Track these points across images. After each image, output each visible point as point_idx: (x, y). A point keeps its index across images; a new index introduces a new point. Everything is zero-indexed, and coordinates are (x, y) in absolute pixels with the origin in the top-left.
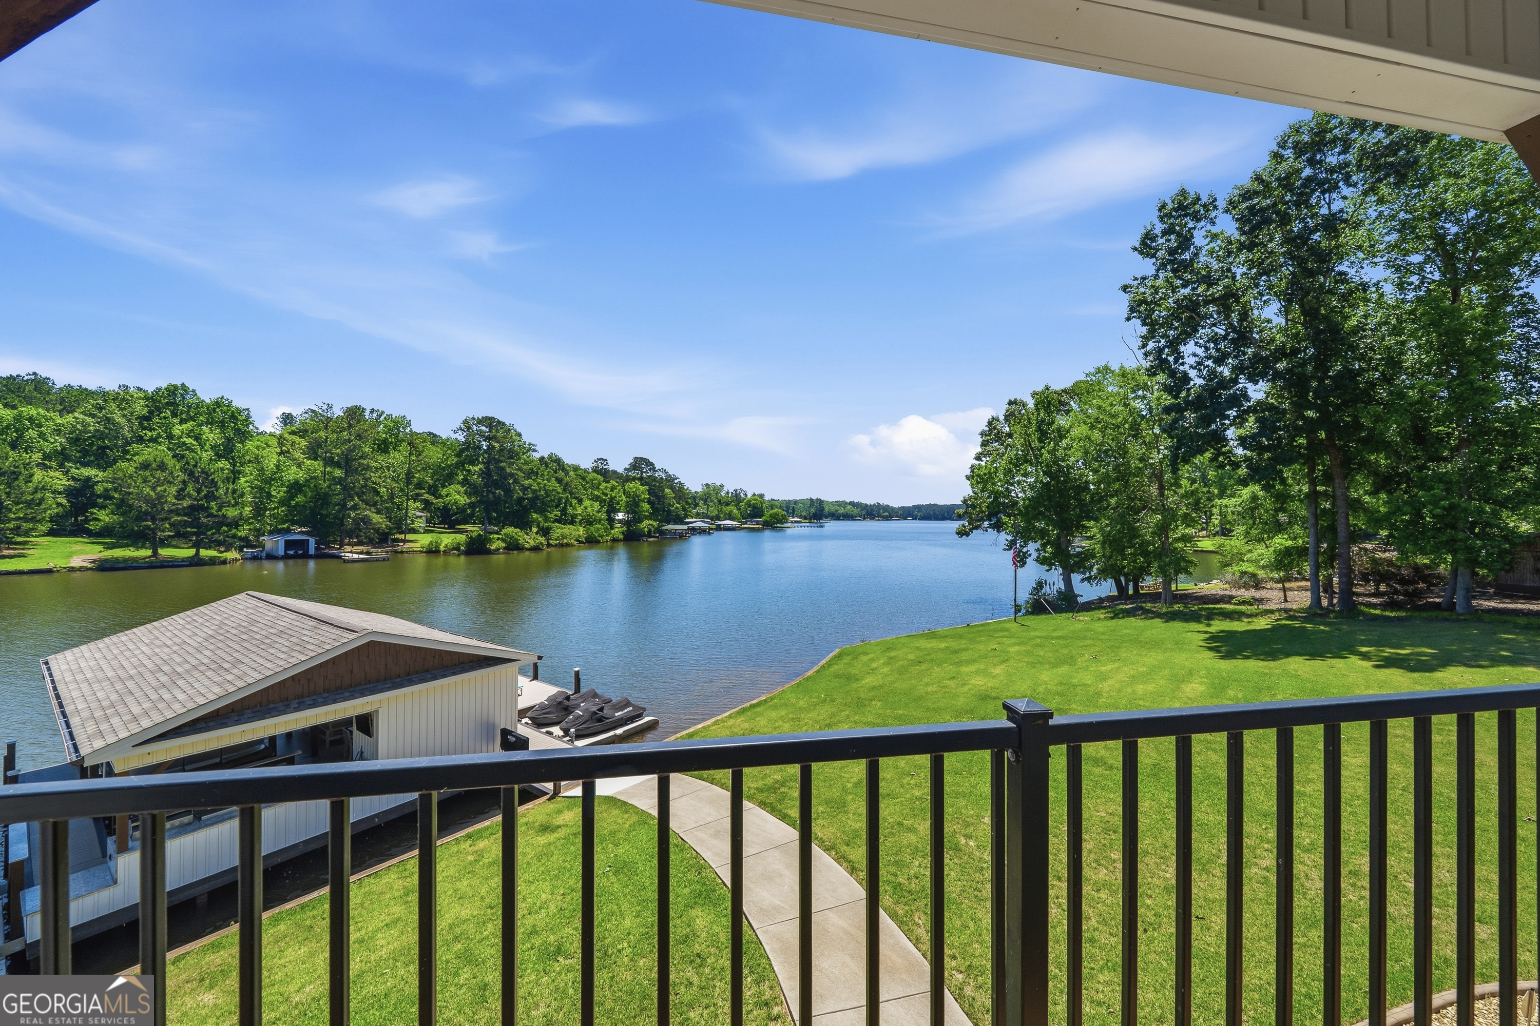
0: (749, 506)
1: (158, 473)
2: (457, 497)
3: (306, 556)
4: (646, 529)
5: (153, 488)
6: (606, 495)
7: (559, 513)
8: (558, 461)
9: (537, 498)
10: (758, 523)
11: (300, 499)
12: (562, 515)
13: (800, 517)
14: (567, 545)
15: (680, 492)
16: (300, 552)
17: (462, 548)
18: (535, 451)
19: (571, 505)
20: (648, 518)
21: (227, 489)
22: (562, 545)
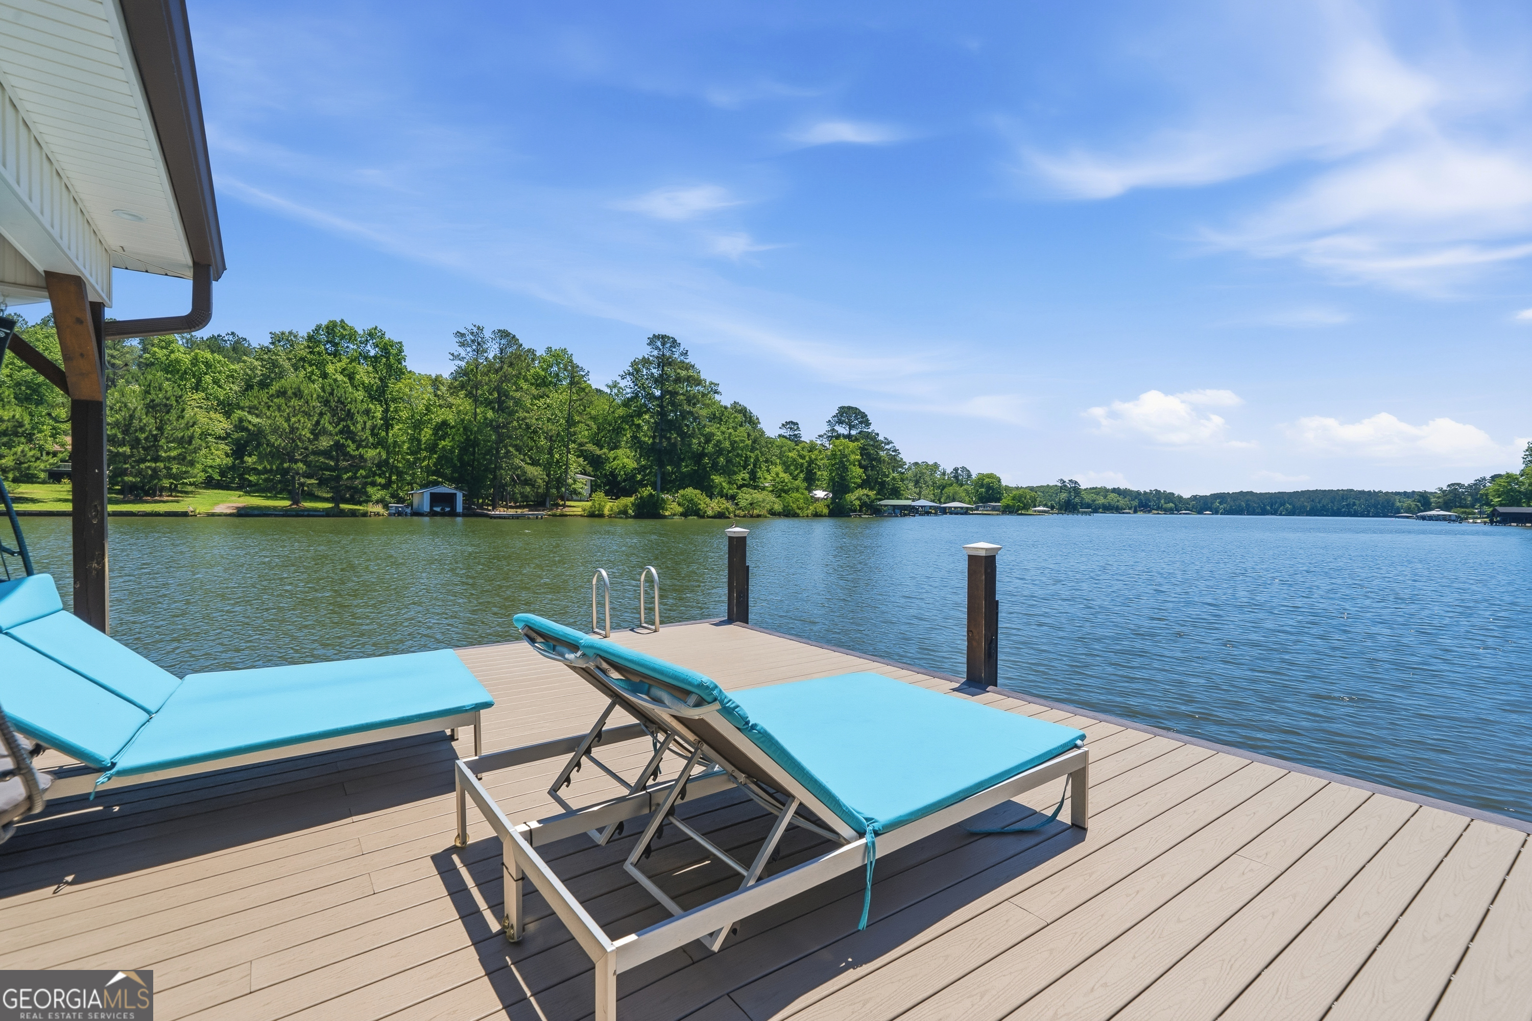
0: (982, 486)
1: (294, 402)
2: (626, 460)
3: (453, 514)
4: (857, 503)
5: (288, 420)
6: (803, 457)
7: (747, 476)
8: (744, 411)
9: (720, 452)
10: (994, 508)
11: (445, 443)
12: (751, 479)
13: (1045, 505)
14: (759, 516)
15: (895, 462)
16: (447, 509)
17: (630, 511)
18: (716, 392)
19: (760, 468)
20: (861, 486)
21: (365, 423)
22: (752, 516)
